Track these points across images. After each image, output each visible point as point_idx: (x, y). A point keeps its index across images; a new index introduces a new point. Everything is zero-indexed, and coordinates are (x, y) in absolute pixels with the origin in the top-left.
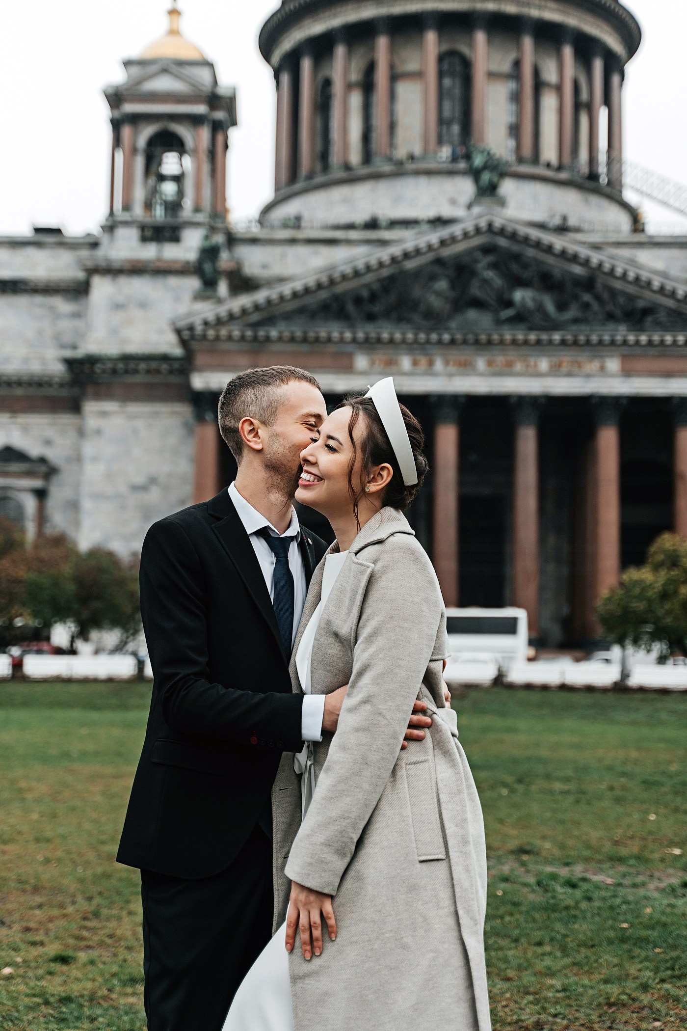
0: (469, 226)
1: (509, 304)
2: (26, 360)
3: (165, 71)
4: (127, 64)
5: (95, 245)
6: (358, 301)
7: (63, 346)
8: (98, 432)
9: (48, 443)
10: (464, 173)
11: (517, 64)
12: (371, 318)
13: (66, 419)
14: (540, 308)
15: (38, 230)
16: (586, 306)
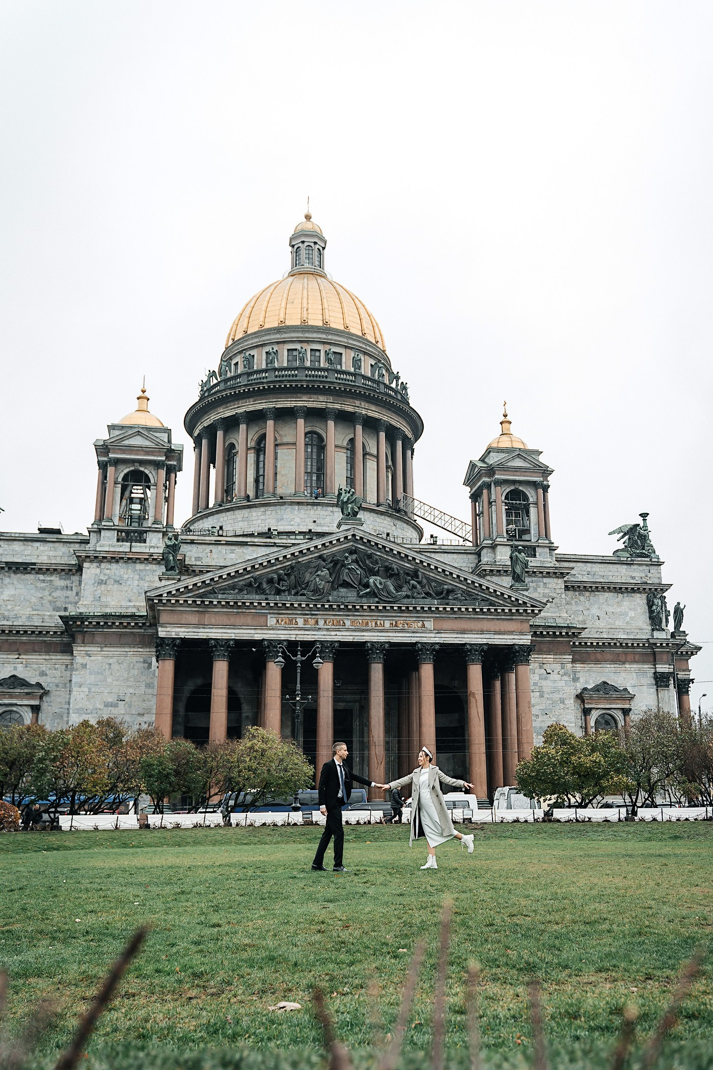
0: (341, 536)
1: (367, 586)
2: (29, 617)
3: (139, 433)
4: (111, 428)
5: (87, 542)
6: (270, 581)
7: (57, 609)
8: (84, 666)
9: (43, 674)
10: (337, 505)
11: (352, 441)
12: (278, 592)
13: (60, 659)
14: (386, 588)
15: (42, 531)
16: (414, 587)
